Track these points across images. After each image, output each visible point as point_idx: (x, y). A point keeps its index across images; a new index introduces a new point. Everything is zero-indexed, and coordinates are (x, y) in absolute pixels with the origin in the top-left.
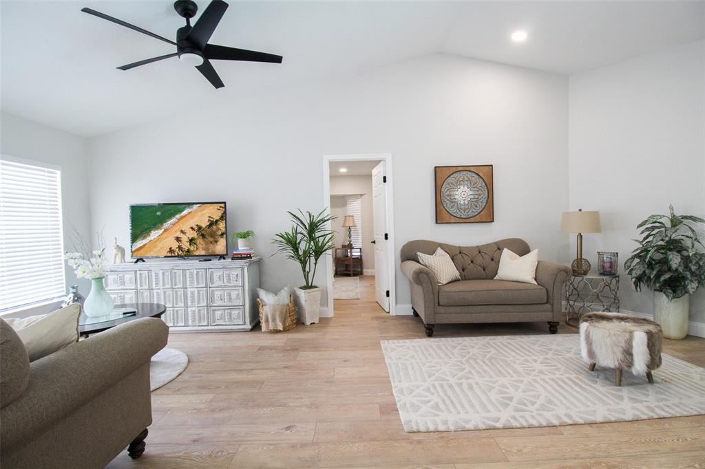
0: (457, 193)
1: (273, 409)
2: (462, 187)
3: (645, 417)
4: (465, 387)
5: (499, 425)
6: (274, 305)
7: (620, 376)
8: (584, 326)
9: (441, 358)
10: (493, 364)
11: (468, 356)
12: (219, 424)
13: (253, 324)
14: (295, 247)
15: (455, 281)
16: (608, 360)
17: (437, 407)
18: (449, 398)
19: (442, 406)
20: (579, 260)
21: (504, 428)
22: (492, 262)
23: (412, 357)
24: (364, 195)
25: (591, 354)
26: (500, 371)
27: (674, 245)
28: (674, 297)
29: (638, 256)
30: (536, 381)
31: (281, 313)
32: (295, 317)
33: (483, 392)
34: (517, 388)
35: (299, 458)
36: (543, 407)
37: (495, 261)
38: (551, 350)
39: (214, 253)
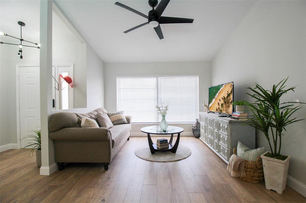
39: (228, 113)
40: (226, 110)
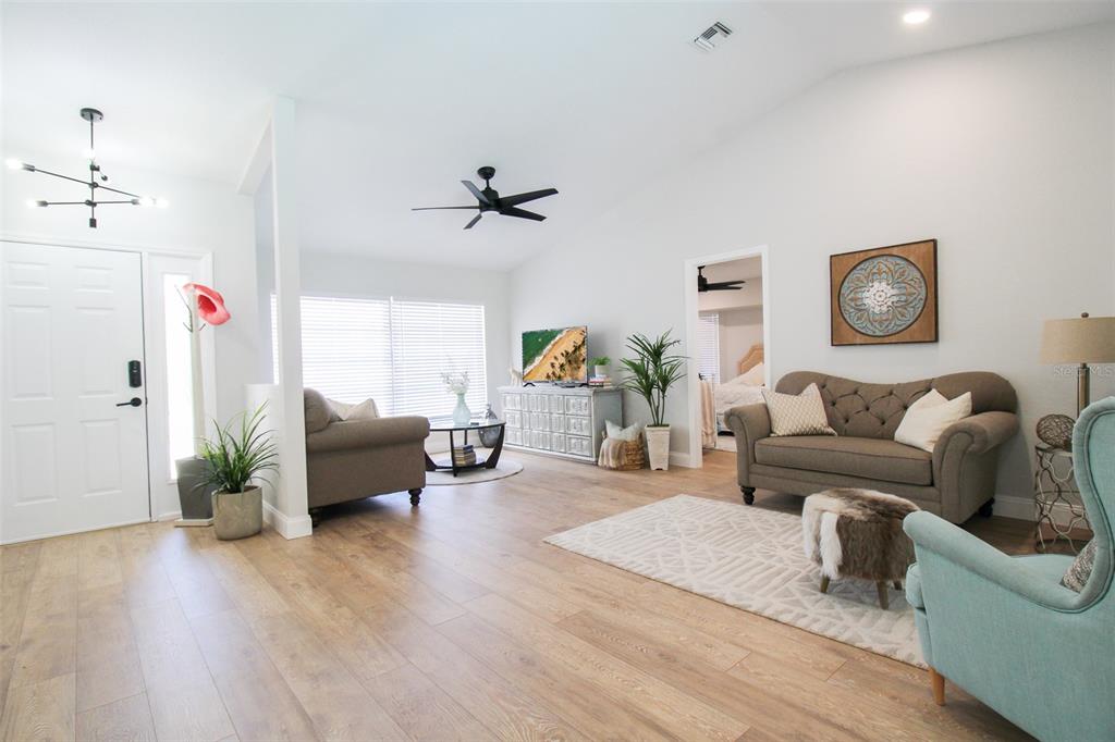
0: (867, 294)
2: (876, 284)
22: (904, 412)
39: (577, 379)
40: (572, 376)
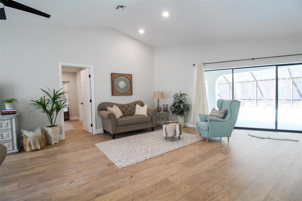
0: (120, 84)
1: (58, 179)
2: (121, 82)
3: (181, 147)
4: (134, 151)
5: (148, 158)
6: (34, 137)
7: (173, 139)
8: (164, 126)
9: (121, 145)
10: (139, 143)
11: (130, 142)
12: (32, 192)
13: (19, 149)
14: (44, 107)
15: (121, 117)
16: (170, 135)
17: (127, 159)
18: (130, 156)
19: (129, 158)
20: (158, 107)
21: (149, 159)
22: (133, 109)
23: (111, 147)
24: (70, 82)
25: (166, 134)
26: (142, 145)
27: (181, 102)
28: (182, 116)
29: (173, 105)
30: (153, 145)
31: (39, 140)
32: (46, 142)
33: (140, 151)
34: (149, 148)
35: (84, 189)
36: (157, 151)
37: (134, 109)
38: (154, 136)
